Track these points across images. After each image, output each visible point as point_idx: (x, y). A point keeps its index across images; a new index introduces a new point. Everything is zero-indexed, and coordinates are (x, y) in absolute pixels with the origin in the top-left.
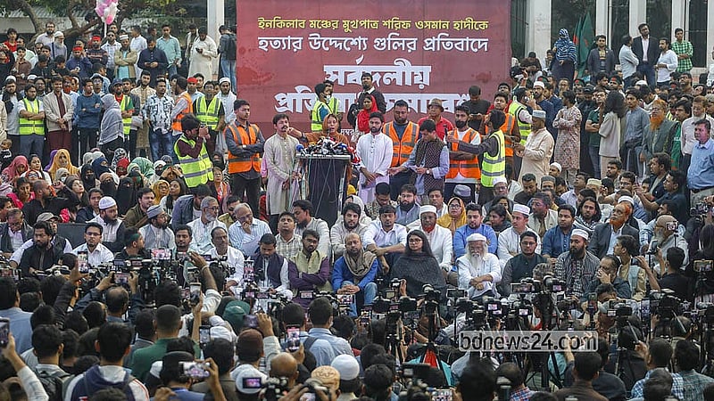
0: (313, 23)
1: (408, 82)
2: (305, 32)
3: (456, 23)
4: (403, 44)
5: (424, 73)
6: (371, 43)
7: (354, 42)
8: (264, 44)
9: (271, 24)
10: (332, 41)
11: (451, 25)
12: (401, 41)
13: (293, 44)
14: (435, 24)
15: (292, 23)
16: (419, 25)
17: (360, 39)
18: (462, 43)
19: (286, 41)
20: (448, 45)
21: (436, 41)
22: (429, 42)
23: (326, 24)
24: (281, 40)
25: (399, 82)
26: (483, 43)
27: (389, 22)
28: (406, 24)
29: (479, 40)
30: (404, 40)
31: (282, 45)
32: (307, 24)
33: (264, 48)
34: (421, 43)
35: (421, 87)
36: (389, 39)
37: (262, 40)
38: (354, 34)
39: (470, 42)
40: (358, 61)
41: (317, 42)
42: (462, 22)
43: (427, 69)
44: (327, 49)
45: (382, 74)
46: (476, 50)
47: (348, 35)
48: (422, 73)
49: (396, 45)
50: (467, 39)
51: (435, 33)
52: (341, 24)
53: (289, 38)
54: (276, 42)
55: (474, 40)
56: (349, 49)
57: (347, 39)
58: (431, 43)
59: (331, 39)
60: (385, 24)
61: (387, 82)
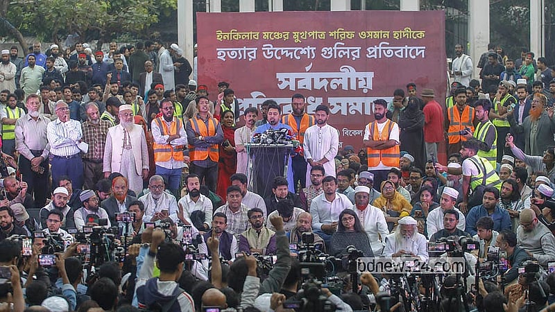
0: (266, 35)
1: (353, 87)
2: (259, 43)
3: (395, 33)
4: (348, 52)
5: (367, 79)
6: (318, 52)
7: (303, 52)
8: (222, 54)
9: (228, 37)
10: (284, 51)
11: (391, 35)
12: (346, 50)
13: (249, 54)
14: (377, 34)
15: (248, 35)
16: (362, 35)
17: (309, 48)
18: (402, 51)
19: (242, 52)
20: (389, 53)
21: (378, 50)
22: (371, 50)
23: (278, 35)
24: (237, 51)
25: (345, 87)
26: (420, 51)
27: (335, 32)
28: (350, 34)
29: (417, 48)
30: (348, 48)
31: (238, 56)
32: (261, 36)
33: (222, 58)
34: (364, 52)
35: (365, 91)
36: (335, 48)
37: (220, 51)
38: (303, 44)
39: (409, 50)
40: (308, 68)
41: (270, 51)
42: (401, 32)
43: (370, 75)
44: (279, 58)
45: (329, 80)
46: (414, 57)
47: (298, 45)
48: (365, 79)
49: (342, 53)
50: (406, 47)
51: (376, 42)
52: (291, 35)
53: (245, 49)
54: (233, 53)
55: (412, 48)
56: (299, 58)
57: (297, 49)
58: (373, 52)
59: (282, 49)
60: (331, 34)
61: (334, 87)
